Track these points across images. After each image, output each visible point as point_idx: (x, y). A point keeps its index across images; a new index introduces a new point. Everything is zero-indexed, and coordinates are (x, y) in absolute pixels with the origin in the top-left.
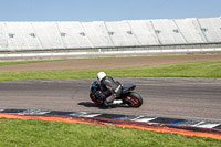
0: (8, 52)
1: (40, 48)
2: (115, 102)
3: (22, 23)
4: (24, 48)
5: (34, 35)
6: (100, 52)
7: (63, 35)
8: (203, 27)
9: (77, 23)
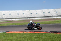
0: (3, 19)
1: (12, 18)
2: (35, 28)
3: (7, 11)
4: (8, 18)
5: (10, 14)
6: (28, 19)
7: (18, 14)
8: (57, 11)
9: (22, 11)
